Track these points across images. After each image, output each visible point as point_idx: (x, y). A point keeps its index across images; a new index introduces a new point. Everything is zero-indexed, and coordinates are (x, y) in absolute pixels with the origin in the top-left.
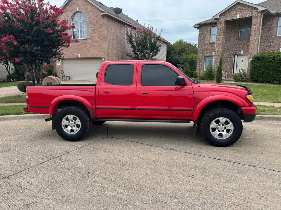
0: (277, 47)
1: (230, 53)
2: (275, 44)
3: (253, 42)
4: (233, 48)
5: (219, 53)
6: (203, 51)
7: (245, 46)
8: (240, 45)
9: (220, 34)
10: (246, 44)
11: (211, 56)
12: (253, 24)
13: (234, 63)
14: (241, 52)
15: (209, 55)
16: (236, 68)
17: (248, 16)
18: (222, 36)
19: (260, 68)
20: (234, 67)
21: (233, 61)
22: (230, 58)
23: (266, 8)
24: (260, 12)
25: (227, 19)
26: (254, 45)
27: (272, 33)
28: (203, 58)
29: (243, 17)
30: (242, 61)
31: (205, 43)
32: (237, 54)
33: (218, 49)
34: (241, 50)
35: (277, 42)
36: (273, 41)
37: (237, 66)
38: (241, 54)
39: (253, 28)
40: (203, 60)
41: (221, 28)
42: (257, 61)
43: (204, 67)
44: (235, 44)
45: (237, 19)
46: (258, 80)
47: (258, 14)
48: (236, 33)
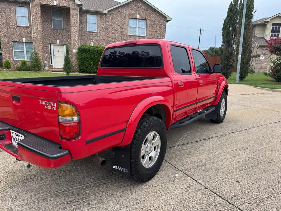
0: (89, 41)
1: (45, 41)
2: (87, 38)
3: (74, 33)
4: (47, 36)
5: (38, 39)
6: (8, 34)
7: (60, 36)
8: (55, 34)
9: (36, 18)
10: (61, 34)
11: (21, 42)
12: (71, 16)
13: (51, 53)
14: (56, 41)
15: (18, 40)
16: (54, 58)
17: (66, 6)
18: (39, 21)
19: (87, 60)
20: (51, 57)
21: (49, 50)
22: (45, 47)
23: (82, 3)
24: (77, 5)
25: (43, 3)
26: (75, 37)
27: (83, 27)
28: (11, 43)
29: (61, 5)
30: (59, 51)
31: (9, 25)
32: (53, 43)
33: (37, 35)
34: (56, 40)
35: (88, 37)
36: (85, 35)
37: (54, 56)
38: (57, 44)
39: (72, 19)
40: (11, 46)
41: (36, 11)
42: (84, 53)
43: (13, 55)
44: (49, 32)
45: (54, 5)
46: (86, 70)
47: (75, 6)
48: (48, 21)
